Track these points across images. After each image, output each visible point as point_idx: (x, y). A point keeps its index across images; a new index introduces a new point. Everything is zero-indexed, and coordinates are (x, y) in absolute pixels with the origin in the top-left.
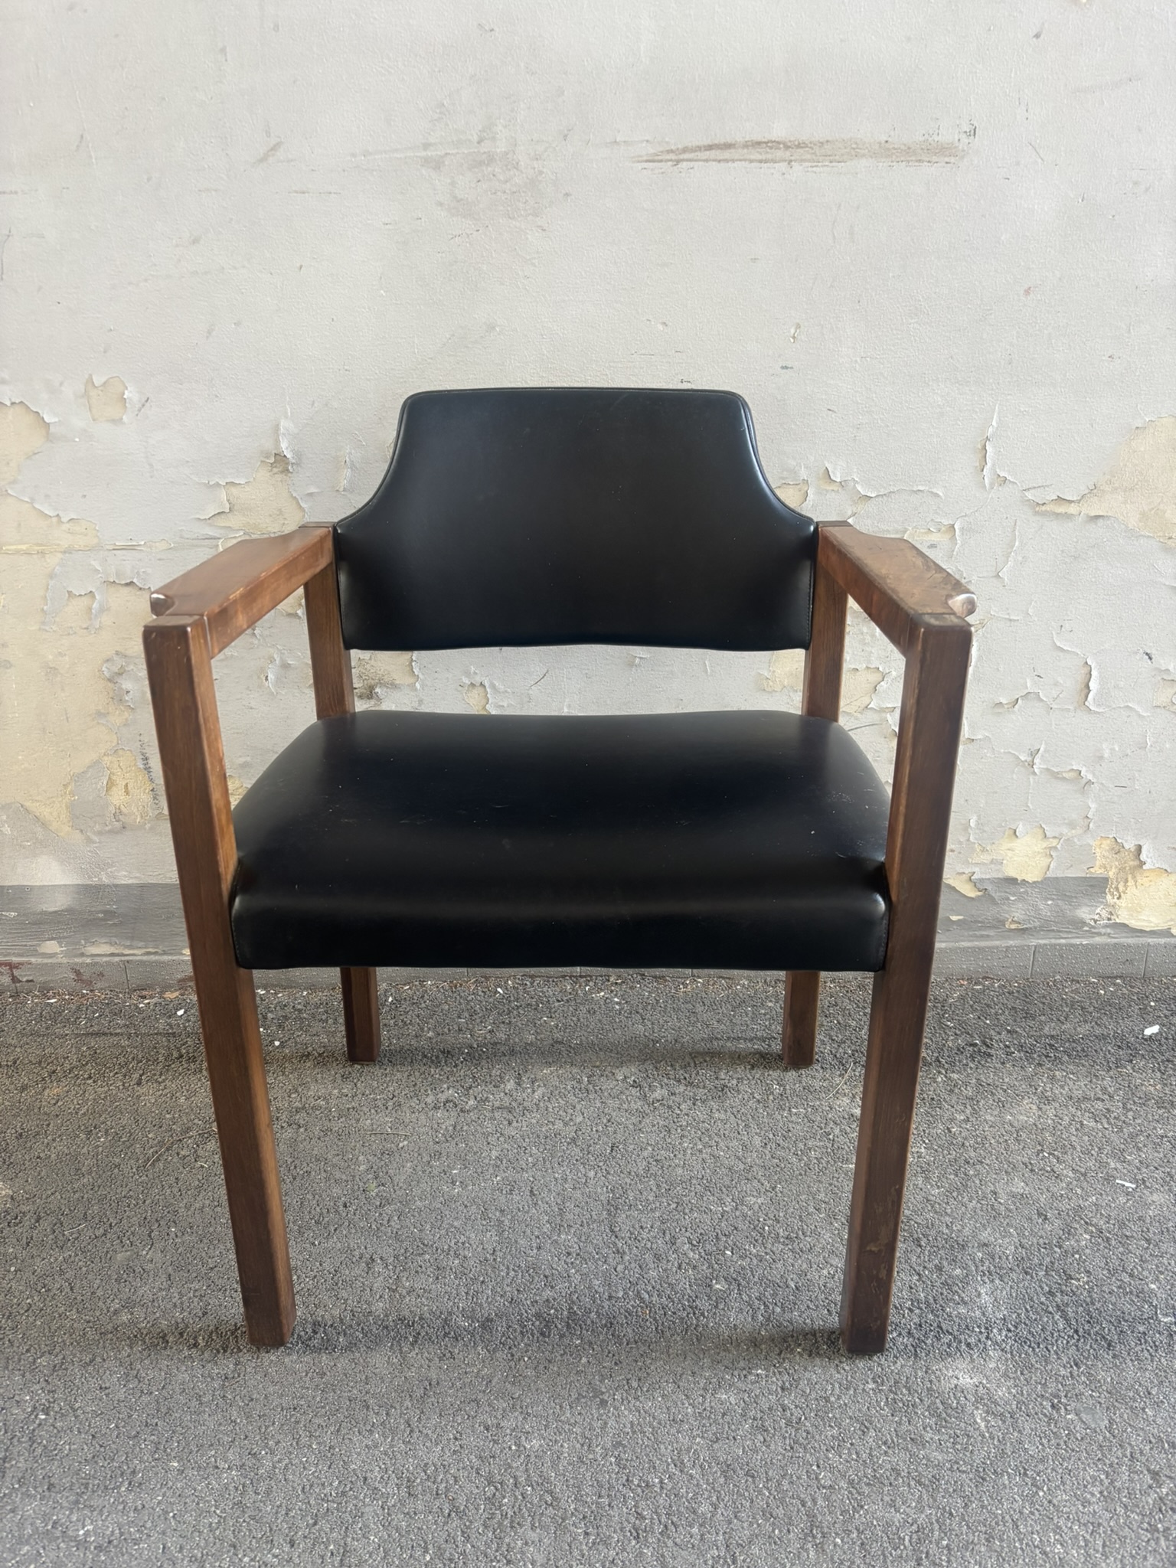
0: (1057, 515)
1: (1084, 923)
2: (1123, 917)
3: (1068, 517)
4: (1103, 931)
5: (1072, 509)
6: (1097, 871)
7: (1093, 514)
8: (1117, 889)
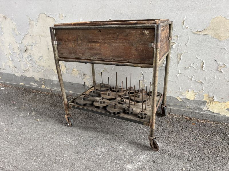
0: (197, 34)
1: (202, 109)
2: (210, 109)
3: (200, 34)
4: (206, 111)
5: (200, 33)
6: (204, 100)
7: (205, 34)
8: (209, 104)
